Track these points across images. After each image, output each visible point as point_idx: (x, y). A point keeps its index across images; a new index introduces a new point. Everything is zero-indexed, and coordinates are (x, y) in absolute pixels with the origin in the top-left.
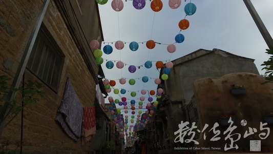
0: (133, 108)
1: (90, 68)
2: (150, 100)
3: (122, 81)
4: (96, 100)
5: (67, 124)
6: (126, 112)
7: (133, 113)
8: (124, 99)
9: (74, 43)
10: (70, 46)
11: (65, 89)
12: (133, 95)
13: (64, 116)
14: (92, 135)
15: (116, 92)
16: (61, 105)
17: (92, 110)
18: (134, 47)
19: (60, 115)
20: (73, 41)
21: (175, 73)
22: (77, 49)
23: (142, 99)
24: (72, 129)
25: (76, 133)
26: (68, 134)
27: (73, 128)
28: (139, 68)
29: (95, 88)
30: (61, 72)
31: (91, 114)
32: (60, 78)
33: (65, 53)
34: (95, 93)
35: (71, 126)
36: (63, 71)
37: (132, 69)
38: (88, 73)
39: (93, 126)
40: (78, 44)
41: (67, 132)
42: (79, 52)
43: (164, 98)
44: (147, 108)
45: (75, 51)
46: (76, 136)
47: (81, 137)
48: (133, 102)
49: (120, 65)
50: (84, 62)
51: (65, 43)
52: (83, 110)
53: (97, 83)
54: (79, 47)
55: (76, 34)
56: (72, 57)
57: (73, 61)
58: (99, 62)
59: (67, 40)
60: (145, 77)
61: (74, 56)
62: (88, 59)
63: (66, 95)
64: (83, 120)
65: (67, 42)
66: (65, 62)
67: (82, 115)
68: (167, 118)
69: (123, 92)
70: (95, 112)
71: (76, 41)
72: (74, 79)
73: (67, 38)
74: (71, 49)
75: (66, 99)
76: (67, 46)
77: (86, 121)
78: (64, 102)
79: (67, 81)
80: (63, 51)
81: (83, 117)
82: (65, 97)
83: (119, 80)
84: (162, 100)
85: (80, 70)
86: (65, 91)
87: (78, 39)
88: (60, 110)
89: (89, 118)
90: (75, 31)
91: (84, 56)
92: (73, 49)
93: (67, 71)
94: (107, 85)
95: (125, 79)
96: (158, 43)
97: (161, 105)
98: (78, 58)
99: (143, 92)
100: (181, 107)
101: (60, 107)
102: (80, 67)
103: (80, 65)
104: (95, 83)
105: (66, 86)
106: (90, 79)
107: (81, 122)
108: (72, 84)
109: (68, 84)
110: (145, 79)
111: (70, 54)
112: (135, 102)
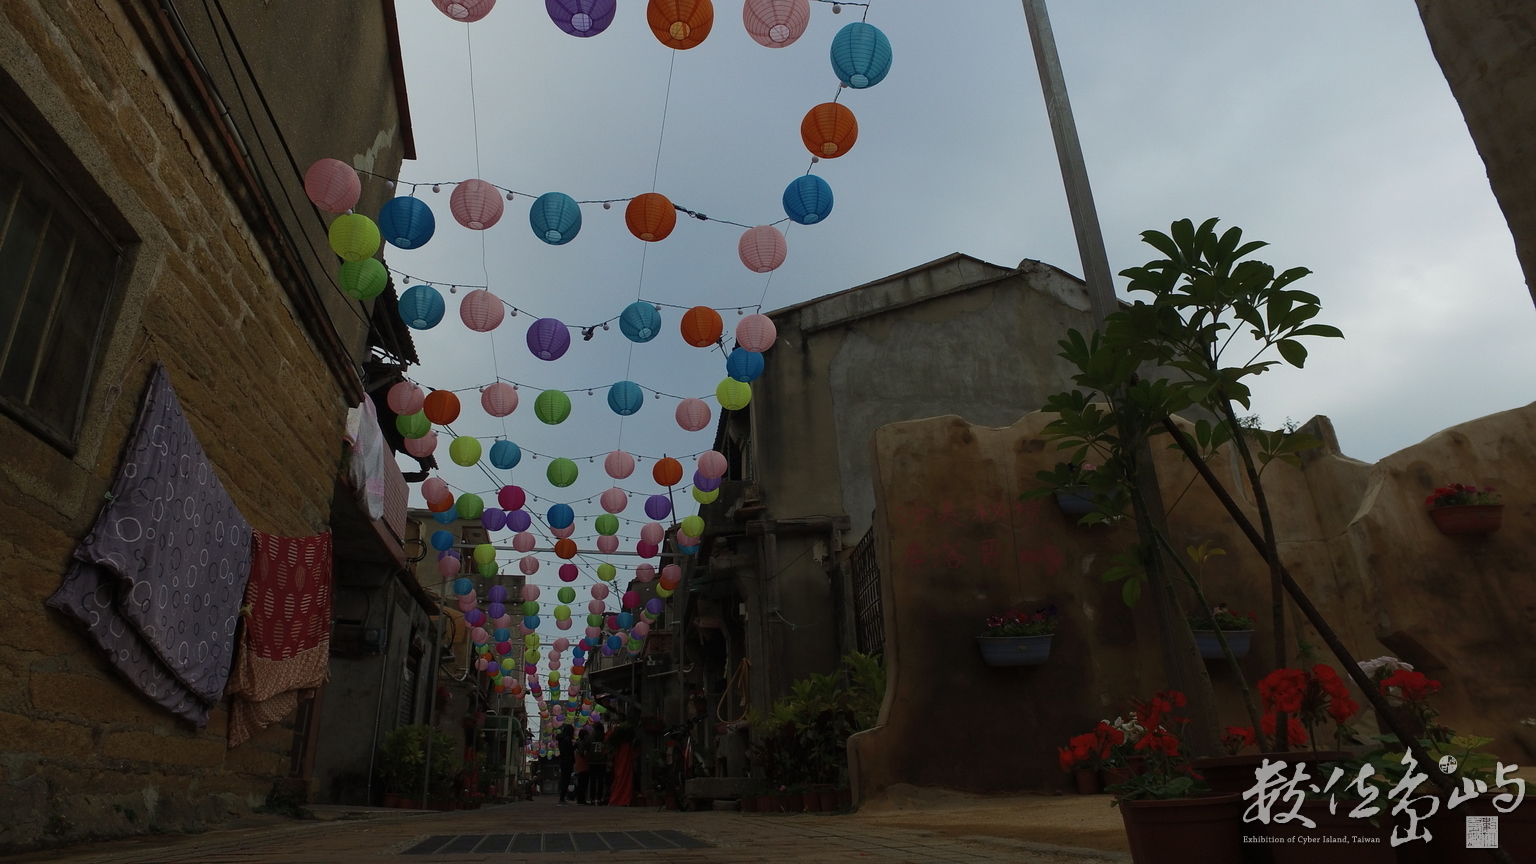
0: (566, 549)
1: (309, 310)
2: (657, 508)
3: (497, 401)
4: (348, 494)
5: (133, 627)
6: (530, 567)
7: (568, 574)
8: (512, 497)
9: (206, 164)
10: (173, 184)
11: (134, 433)
12: (561, 474)
13: (113, 585)
14: (302, 691)
15: (463, 454)
16: (95, 522)
17: (311, 550)
18: (553, 223)
19: (90, 581)
20: (198, 151)
21: (807, 371)
22: (229, 203)
23: (613, 504)
24: (167, 653)
25: (191, 678)
26: (139, 683)
27: (175, 653)
28: (588, 334)
29: (342, 423)
30: (109, 333)
31: (301, 572)
32: (100, 365)
33: (140, 218)
34: (347, 447)
35: (159, 641)
36: (119, 327)
37: (547, 340)
38: (294, 338)
39: (312, 642)
40: (234, 174)
41: (133, 673)
42: (237, 219)
43: (739, 505)
44: (645, 549)
45: (213, 211)
46: (191, 694)
47: (231, 699)
48: (560, 518)
49: (481, 314)
50: (271, 279)
51: (140, 162)
52: (248, 549)
53: (354, 397)
54: (243, 192)
55: (222, 116)
56: (191, 246)
57: (194, 270)
58: (360, 288)
59: (158, 144)
60: (626, 383)
61: (202, 240)
62: (300, 260)
63: (131, 466)
64: (244, 608)
65: (158, 158)
66: (135, 272)
67: (241, 576)
68: (746, 610)
69: (505, 456)
70: (330, 561)
71: (221, 154)
72: (201, 377)
73: (153, 134)
74: (183, 197)
75: (132, 489)
76: (153, 180)
77: (269, 611)
78: (118, 504)
79: (147, 384)
80: (123, 212)
81: (247, 589)
82: (128, 479)
83: (481, 391)
84: (728, 515)
85: (244, 321)
86: (128, 440)
87: (231, 144)
88: (90, 549)
89: (290, 597)
90: (210, 95)
91: (270, 243)
92: (196, 201)
93: (147, 327)
94: (414, 416)
95: (515, 388)
96: (689, 213)
97: (721, 540)
98: (230, 252)
99: (618, 467)
100: (826, 559)
101: (88, 531)
102: (244, 305)
103: (241, 292)
104: (338, 396)
105: (138, 415)
106: (310, 374)
107: (234, 619)
108: (184, 403)
109: (152, 401)
110: (624, 400)
111: (174, 232)
112: (571, 516)
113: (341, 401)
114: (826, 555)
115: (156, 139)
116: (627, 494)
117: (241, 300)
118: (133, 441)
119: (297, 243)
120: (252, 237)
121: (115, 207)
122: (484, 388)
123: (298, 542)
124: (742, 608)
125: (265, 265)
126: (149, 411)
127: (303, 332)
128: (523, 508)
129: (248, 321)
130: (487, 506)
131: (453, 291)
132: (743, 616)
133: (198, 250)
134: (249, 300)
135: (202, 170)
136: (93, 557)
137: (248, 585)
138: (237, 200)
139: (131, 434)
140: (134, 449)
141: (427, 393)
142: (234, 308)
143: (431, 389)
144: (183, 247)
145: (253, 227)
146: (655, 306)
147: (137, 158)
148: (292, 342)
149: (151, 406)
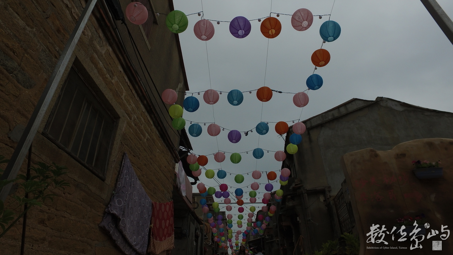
0: (240, 203)
1: (164, 135)
2: (269, 187)
3: (219, 158)
4: (177, 190)
5: (121, 233)
6: (229, 209)
7: (241, 210)
8: (224, 187)
9: (136, 95)
10: (128, 101)
12: (239, 179)
13: (116, 220)
14: (168, 251)
15: (210, 175)
16: (110, 201)
17: (168, 207)
18: (235, 98)
19: (110, 218)
20: (134, 92)
21: (310, 141)
22: (142, 106)
23: (255, 187)
24: (130, 240)
25: (137, 248)
26: (123, 250)
27: (132, 240)
28: (247, 134)
29: (174, 168)
30: (113, 144)
31: (166, 214)
32: (111, 154)
33: (120, 111)
34: (176, 176)
35: (128, 236)
36: (115, 142)
37: (235, 137)
38: (160, 143)
39: (170, 235)
40: (143, 97)
41: (121, 247)
42: (144, 110)
43: (293, 185)
44: (264, 201)
45: (138, 108)
48: (239, 193)
49: (214, 131)
50: (153, 127)
51: (120, 96)
52: (151, 207)
53: (177, 160)
54: (145, 102)
55: (140, 81)
56: (133, 118)
57: (134, 125)
58: (178, 126)
59: (124, 90)
60: (258, 149)
61: (135, 116)
62: (161, 121)
63: (119, 183)
64: (151, 225)
65: (124, 94)
66: (119, 127)
67: (149, 216)
68: (300, 219)
69: (222, 174)
70: (173, 210)
71: (140, 92)
72: (136, 156)
73: (123, 88)
74: (130, 105)
75: (120, 190)
76: (123, 100)
77: (158, 226)
78: (116, 195)
79: (123, 159)
80: (116, 110)
81: (151, 219)
82: (119, 187)
83: (214, 155)
84: (290, 188)
85: (147, 139)
86: (118, 175)
87: (142, 89)
88: (110, 208)
89: (163, 221)
90: (137, 76)
91: (153, 116)
92: (134, 105)
93: (122, 142)
94: (194, 165)
95: (224, 153)
96: (276, 91)
97: (289, 197)
98: (142, 119)
99: (256, 175)
100: (324, 201)
101: (109, 203)
102: (147, 134)
103: (146, 131)
104: (173, 160)
105: (121, 168)
106: (165, 154)
107: (148, 229)
108: (132, 164)
109: (124, 164)
110: (258, 154)
111: (128, 114)
112: (242, 192)
113: (173, 162)
114: (324, 199)
115: (124, 89)
116: (259, 184)
117: (146, 133)
118: (119, 176)
119: (160, 116)
120: (148, 115)
121: (114, 108)
122: (215, 154)
123: (164, 204)
124: (298, 219)
125: (152, 123)
126: (123, 166)
127: (162, 142)
128: (227, 191)
129: (148, 139)
130: (216, 191)
131: (205, 125)
132: (299, 221)
133: (135, 119)
134: (148, 133)
135: (135, 97)
136: (110, 211)
137: (151, 218)
138: (144, 105)
139: (119, 174)
140: (120, 178)
141: (198, 156)
142: (144, 136)
143: (199, 155)
144: (131, 119)
145: (148, 112)
146: (266, 123)
147: (119, 95)
148: (160, 145)
149: (124, 165)
